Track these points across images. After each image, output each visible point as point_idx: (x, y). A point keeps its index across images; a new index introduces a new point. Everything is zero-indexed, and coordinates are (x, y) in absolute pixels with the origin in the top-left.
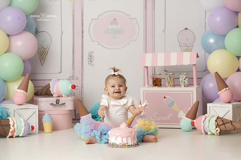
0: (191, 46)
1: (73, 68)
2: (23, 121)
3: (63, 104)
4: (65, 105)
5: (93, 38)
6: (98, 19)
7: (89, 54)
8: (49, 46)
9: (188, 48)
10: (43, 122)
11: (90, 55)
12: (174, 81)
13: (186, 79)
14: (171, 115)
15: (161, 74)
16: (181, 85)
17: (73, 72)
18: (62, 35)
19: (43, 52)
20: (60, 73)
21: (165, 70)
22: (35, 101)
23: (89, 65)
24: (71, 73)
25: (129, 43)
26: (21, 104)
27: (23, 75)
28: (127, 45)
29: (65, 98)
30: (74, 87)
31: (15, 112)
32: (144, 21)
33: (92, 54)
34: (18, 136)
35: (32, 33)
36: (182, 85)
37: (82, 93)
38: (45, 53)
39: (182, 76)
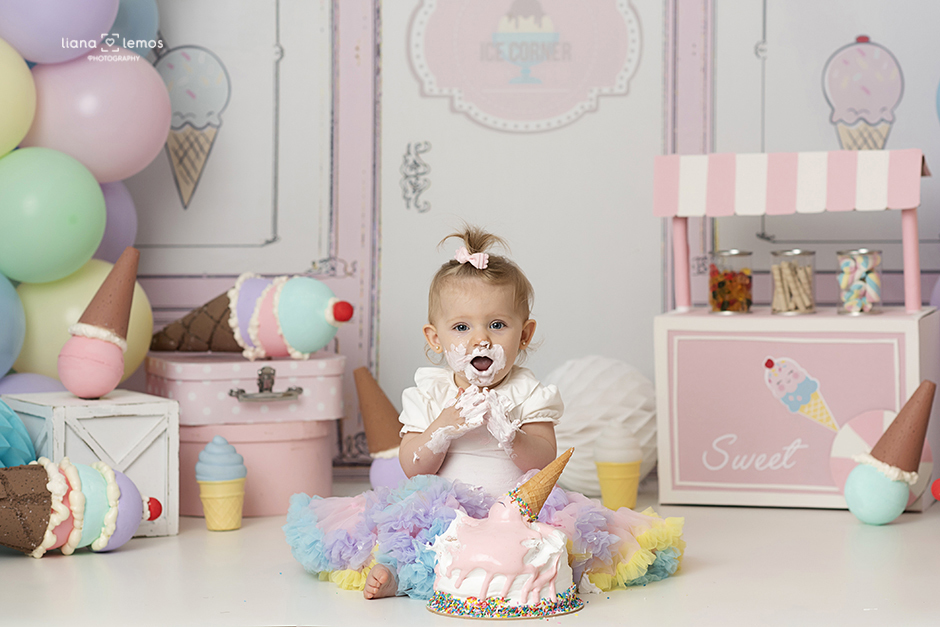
0: (882, 120)
1: (331, 220)
2: (110, 476)
3: (290, 395)
4: (300, 397)
5: (426, 80)
7: (409, 153)
8: (219, 115)
9: (871, 129)
10: (200, 479)
11: (411, 162)
12: (811, 288)
13: (872, 277)
14: (796, 445)
15: (750, 254)
16: (846, 305)
17: (330, 237)
18: (281, 63)
19: (192, 145)
20: (268, 242)
21: (760, 231)
22: (156, 376)
23: (408, 207)
24: (320, 244)
25: (594, 103)
26: (96, 395)
27: (106, 252)
28: (587, 112)
29: (300, 362)
30: (344, 312)
31: (69, 431)
33: (421, 156)
34: (88, 550)
36: (851, 307)
37: (371, 339)
38: (198, 148)
39: (852, 264)
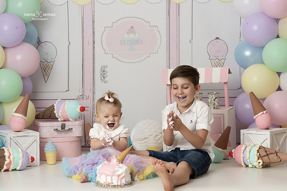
0: (223, 59)
1: (83, 85)
2: (20, 151)
3: (69, 130)
4: (72, 130)
5: (106, 50)
6: (112, 27)
7: (102, 68)
8: (54, 59)
9: (220, 61)
10: (45, 152)
11: (103, 70)
17: (82, 90)
18: (70, 46)
19: (47, 67)
20: (67, 91)
22: (36, 126)
23: (102, 82)
24: (80, 91)
25: (149, 55)
26: (19, 131)
27: (23, 94)
28: (147, 57)
29: (72, 122)
30: (83, 109)
31: (11, 140)
32: (167, 29)
33: (105, 69)
34: (16, 170)
35: (33, 45)
36: (211, 107)
38: (49, 68)
39: (212, 96)
